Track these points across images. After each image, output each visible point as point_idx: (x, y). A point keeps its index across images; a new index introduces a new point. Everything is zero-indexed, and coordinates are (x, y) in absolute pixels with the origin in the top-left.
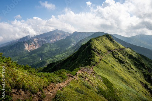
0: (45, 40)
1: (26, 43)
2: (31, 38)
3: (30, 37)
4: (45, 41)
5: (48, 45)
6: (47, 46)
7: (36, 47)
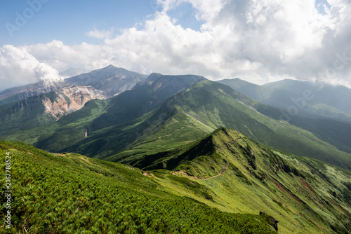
0: (87, 90)
1: (46, 98)
2: (52, 84)
3: (50, 83)
4: (89, 92)
5: (98, 104)
6: (97, 106)
7: (68, 106)
